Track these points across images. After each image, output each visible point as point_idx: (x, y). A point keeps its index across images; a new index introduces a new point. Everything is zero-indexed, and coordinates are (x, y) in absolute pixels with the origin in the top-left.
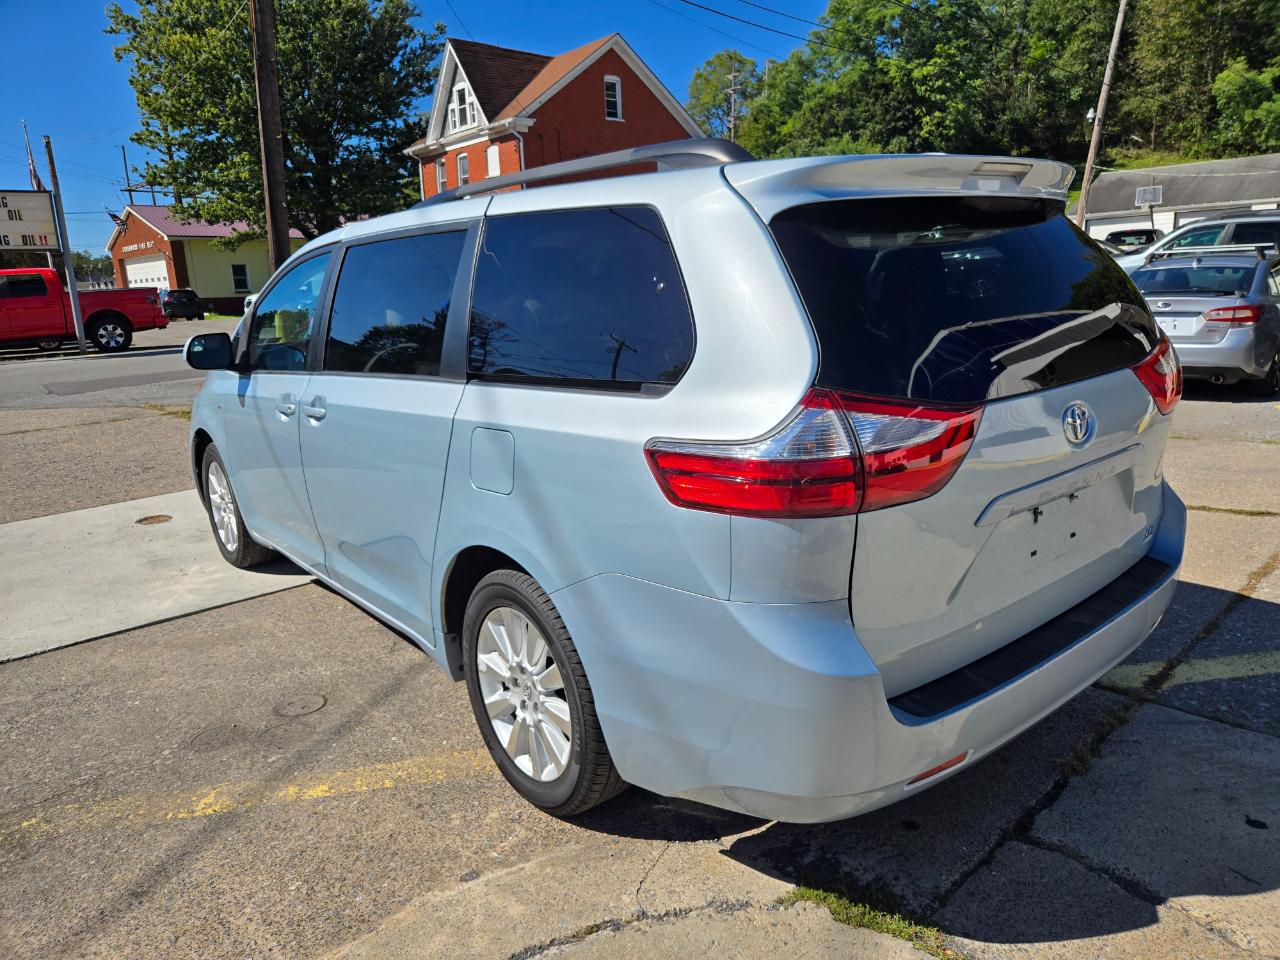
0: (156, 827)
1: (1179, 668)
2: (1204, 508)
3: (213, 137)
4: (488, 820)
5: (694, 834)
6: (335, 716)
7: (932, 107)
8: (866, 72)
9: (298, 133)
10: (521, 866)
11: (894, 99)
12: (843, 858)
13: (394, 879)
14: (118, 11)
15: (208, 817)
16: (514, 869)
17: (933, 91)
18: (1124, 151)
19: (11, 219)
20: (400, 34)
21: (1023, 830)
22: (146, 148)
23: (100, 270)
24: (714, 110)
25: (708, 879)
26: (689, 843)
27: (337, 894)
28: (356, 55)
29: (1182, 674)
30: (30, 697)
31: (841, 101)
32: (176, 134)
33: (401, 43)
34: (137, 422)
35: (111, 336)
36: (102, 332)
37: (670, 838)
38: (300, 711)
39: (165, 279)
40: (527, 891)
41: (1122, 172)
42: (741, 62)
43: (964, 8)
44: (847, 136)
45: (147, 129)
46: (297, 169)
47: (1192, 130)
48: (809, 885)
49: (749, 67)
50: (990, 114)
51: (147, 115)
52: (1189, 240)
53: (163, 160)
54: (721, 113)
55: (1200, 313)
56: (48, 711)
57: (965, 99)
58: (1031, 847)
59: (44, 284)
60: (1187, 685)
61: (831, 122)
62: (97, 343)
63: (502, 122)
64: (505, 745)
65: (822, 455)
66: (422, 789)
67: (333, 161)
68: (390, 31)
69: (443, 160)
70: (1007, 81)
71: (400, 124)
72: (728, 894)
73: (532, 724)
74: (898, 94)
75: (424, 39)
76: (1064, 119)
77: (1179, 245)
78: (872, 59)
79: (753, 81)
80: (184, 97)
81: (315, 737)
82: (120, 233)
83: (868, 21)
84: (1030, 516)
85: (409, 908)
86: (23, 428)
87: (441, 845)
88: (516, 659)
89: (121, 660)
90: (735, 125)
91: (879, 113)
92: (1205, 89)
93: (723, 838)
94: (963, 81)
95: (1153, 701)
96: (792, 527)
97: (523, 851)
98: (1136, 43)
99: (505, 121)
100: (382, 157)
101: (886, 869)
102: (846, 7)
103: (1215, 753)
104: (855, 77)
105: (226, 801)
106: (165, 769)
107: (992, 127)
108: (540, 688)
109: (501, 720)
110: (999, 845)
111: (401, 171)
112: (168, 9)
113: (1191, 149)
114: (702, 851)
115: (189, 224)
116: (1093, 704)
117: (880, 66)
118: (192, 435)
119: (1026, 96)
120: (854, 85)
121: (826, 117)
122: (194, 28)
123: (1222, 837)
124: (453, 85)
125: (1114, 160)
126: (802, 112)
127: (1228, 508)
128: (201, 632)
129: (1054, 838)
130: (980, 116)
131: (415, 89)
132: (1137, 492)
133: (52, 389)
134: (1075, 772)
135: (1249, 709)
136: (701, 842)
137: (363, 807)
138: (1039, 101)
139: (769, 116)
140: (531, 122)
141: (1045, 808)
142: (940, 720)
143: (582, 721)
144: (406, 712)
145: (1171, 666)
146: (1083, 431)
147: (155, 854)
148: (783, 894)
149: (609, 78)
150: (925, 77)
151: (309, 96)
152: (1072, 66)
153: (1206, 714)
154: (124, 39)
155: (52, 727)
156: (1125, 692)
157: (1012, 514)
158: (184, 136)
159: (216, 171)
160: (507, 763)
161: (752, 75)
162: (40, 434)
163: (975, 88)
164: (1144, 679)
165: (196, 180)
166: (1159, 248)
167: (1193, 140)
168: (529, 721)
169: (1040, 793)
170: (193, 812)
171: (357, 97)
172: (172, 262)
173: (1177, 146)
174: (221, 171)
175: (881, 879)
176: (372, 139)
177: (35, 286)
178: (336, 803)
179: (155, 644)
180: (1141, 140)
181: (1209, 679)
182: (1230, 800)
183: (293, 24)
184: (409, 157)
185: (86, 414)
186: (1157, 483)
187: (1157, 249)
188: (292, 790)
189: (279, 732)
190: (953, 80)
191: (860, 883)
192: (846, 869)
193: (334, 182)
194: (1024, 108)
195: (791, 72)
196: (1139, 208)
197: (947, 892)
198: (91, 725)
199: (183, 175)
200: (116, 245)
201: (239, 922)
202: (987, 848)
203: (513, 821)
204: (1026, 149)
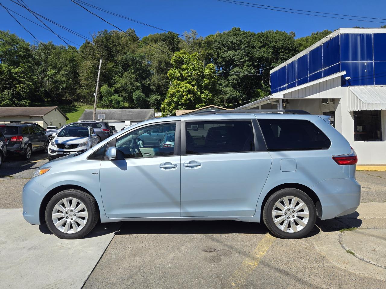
7: (20, 82)
11: (5, 77)
17: (20, 77)
18: (79, 104)
50: (37, 87)
94: (30, 76)
107: (37, 91)
150: (16, 72)
152: (62, 78)
163: (34, 79)
180: (83, 101)
190: (27, 75)
196: (99, 120)
204: (49, 99)
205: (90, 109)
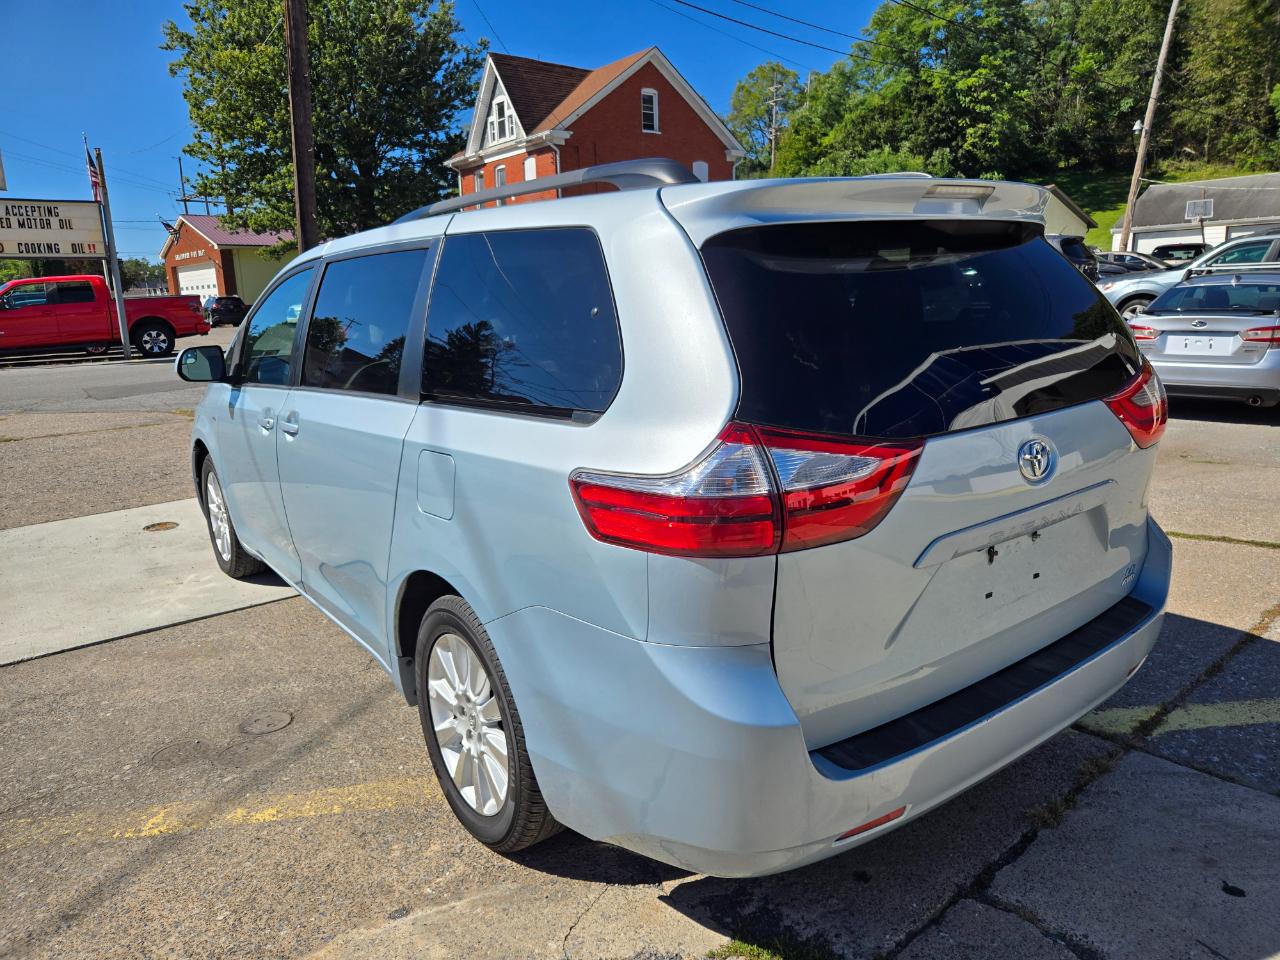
0: (101, 845)
1: (1174, 712)
2: (1224, 539)
3: (262, 150)
4: (428, 853)
5: (635, 878)
6: (298, 735)
7: (977, 118)
8: (910, 83)
9: (343, 145)
10: (453, 904)
11: (938, 111)
12: (785, 911)
13: (323, 914)
14: (173, 29)
15: (153, 837)
16: (444, 907)
17: (976, 101)
18: (1177, 164)
19: (62, 228)
20: (443, 48)
21: (980, 887)
22: (196, 160)
23: (157, 277)
24: (755, 122)
25: (641, 927)
26: (628, 887)
27: (262, 927)
28: (400, 70)
29: (1177, 720)
30: (8, 705)
31: (883, 112)
32: (227, 146)
33: (444, 57)
34: (165, 427)
35: (155, 341)
36: (146, 338)
37: (609, 881)
38: (265, 729)
39: (214, 286)
40: (453, 933)
41: (1170, 185)
42: (784, 74)
43: (1011, 19)
44: (887, 149)
45: (200, 142)
46: (341, 180)
47: (1248, 142)
48: (744, 939)
49: (791, 79)
50: (1038, 125)
51: (199, 129)
52: (1236, 255)
53: (213, 172)
54: (762, 125)
55: (1237, 333)
56: (22, 720)
57: (1010, 110)
58: (986, 906)
59: (92, 291)
60: (1179, 732)
61: (873, 134)
62: (141, 349)
63: (540, 135)
64: (453, 775)
65: (743, 493)
66: (369, 817)
67: (376, 173)
68: (435, 46)
69: (482, 172)
70: (1055, 91)
71: (442, 136)
72: (659, 946)
73: (476, 755)
74: (942, 106)
75: (468, 55)
76: (1113, 130)
77: (1224, 262)
78: (915, 69)
79: (795, 93)
80: (234, 111)
81: (275, 757)
82: (173, 242)
83: (911, 33)
84: (984, 556)
85: (331, 946)
86: (55, 432)
87: (376, 877)
88: (462, 687)
89: (102, 669)
90: (776, 136)
91: (922, 124)
92: (1263, 99)
93: (664, 883)
94: (1010, 92)
95: (1141, 749)
96: (707, 567)
97: (457, 889)
98: (1190, 53)
99: (542, 133)
100: (424, 169)
101: (829, 925)
102: (890, 19)
103: (1199, 809)
104: (898, 88)
105: (174, 821)
106: (122, 785)
107: (1038, 139)
108: (482, 719)
109: (451, 749)
110: (953, 902)
111: (442, 183)
112: (221, 25)
113: (1247, 162)
114: (641, 896)
115: (237, 233)
116: (1077, 750)
117: (924, 78)
118: (192, 444)
119: (1075, 106)
120: (896, 96)
121: (867, 128)
122: (246, 44)
123: (1194, 904)
124: (492, 99)
125: (1165, 172)
126: (844, 124)
127: (1250, 539)
128: (185, 643)
129: (1012, 898)
130: (1027, 127)
131: (457, 103)
132: (1114, 531)
133: (91, 393)
134: (1046, 825)
135: (1243, 761)
136: (641, 886)
137: (307, 833)
138: (1087, 112)
139: (810, 127)
140: (567, 135)
141: (1008, 863)
142: (870, 774)
143: (516, 757)
144: (369, 733)
145: (1166, 711)
146: (1043, 468)
147: (95, 874)
148: (715, 948)
149: (647, 91)
150: (970, 88)
151: (355, 109)
152: (1123, 77)
153: (1196, 765)
154: (179, 54)
155: (23, 737)
156: (1112, 738)
157: (956, 555)
158: (234, 148)
159: (264, 182)
160: (453, 793)
161: (794, 88)
162: (70, 438)
163: (1021, 99)
164: (1135, 724)
165: (244, 190)
166: (1201, 264)
167: (1249, 152)
168: (473, 753)
169: (1005, 847)
170: (140, 831)
171: (400, 111)
172: (221, 271)
173: (1232, 157)
174: (269, 182)
175: (822, 936)
176: (414, 151)
177: (83, 293)
178: (281, 828)
179: (138, 654)
180: (1193, 152)
181: (1203, 726)
182: (1209, 862)
183: (340, 40)
184: (450, 169)
185: (119, 419)
186: (1138, 521)
187: (1199, 266)
188: (240, 812)
189: (241, 750)
190: (1000, 91)
191: (799, 939)
192: (787, 922)
193: (376, 193)
194: (1073, 120)
195: (833, 84)
196: (1189, 221)
197: (889, 953)
198: (61, 736)
199: (232, 186)
200: (169, 254)
201: (161, 952)
202: (939, 906)
203: (453, 855)
204: (1073, 161)
205: (1217, 178)
